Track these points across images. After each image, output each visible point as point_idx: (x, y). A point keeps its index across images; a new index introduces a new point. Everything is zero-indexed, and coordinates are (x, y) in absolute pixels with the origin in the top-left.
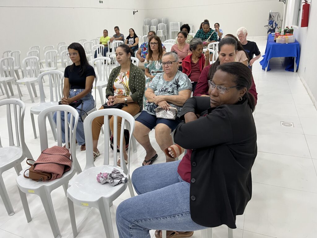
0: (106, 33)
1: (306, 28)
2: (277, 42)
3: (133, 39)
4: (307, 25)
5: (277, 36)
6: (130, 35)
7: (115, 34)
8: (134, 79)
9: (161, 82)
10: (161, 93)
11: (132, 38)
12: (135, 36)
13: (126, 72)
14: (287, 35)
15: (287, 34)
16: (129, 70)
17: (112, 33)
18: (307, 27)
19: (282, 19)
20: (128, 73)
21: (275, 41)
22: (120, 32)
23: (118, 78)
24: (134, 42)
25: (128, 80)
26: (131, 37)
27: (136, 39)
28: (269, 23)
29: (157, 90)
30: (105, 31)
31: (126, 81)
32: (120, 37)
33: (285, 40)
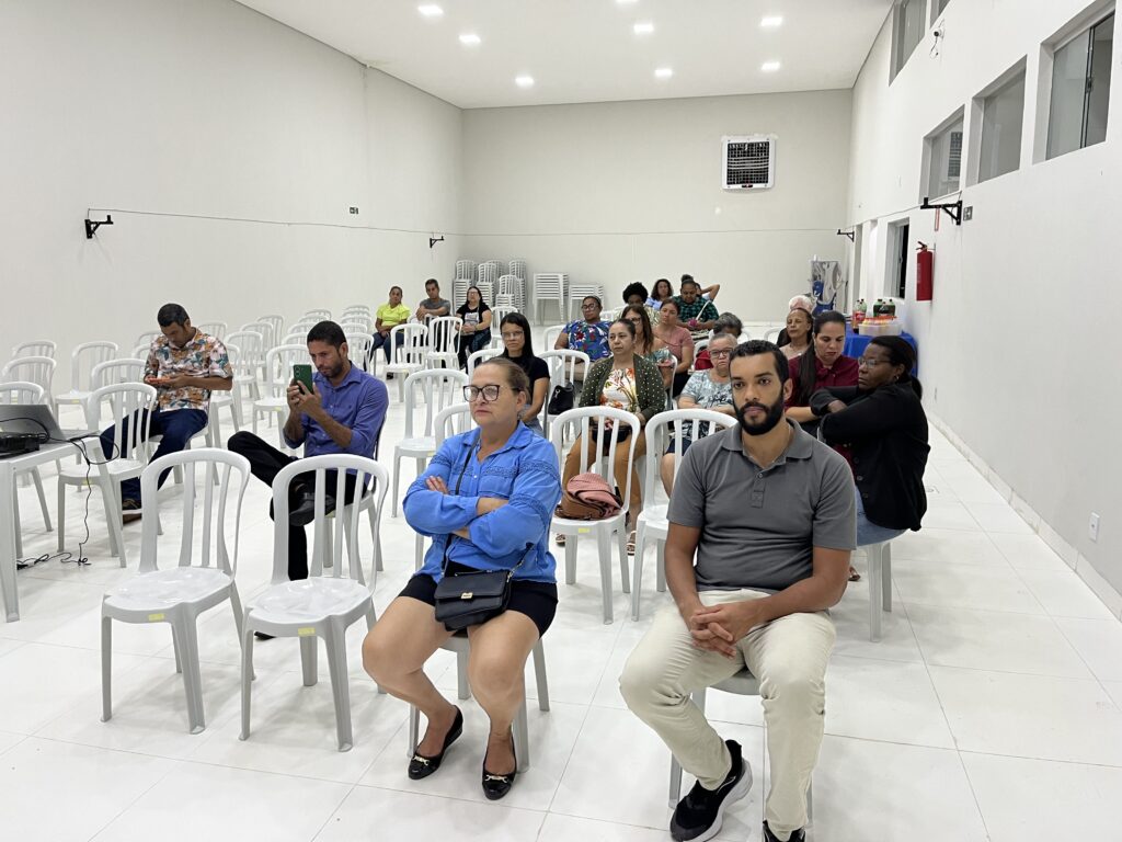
0: (396, 296)
1: (927, 302)
2: (861, 332)
3: (477, 314)
4: (930, 297)
5: (861, 321)
6: (468, 302)
7: (428, 297)
8: (646, 381)
9: (708, 385)
10: (715, 403)
11: (474, 311)
12: (483, 307)
13: (627, 370)
14: (883, 318)
15: (882, 315)
16: (632, 366)
17: (415, 297)
18: (929, 302)
19: (845, 280)
20: (631, 371)
21: (856, 331)
22: (441, 296)
23: (611, 380)
24: (481, 320)
25: (633, 383)
26: (472, 308)
27: (485, 314)
28: (814, 289)
29: (702, 398)
30: (396, 291)
31: (630, 385)
32: (442, 309)
33: (880, 329)
